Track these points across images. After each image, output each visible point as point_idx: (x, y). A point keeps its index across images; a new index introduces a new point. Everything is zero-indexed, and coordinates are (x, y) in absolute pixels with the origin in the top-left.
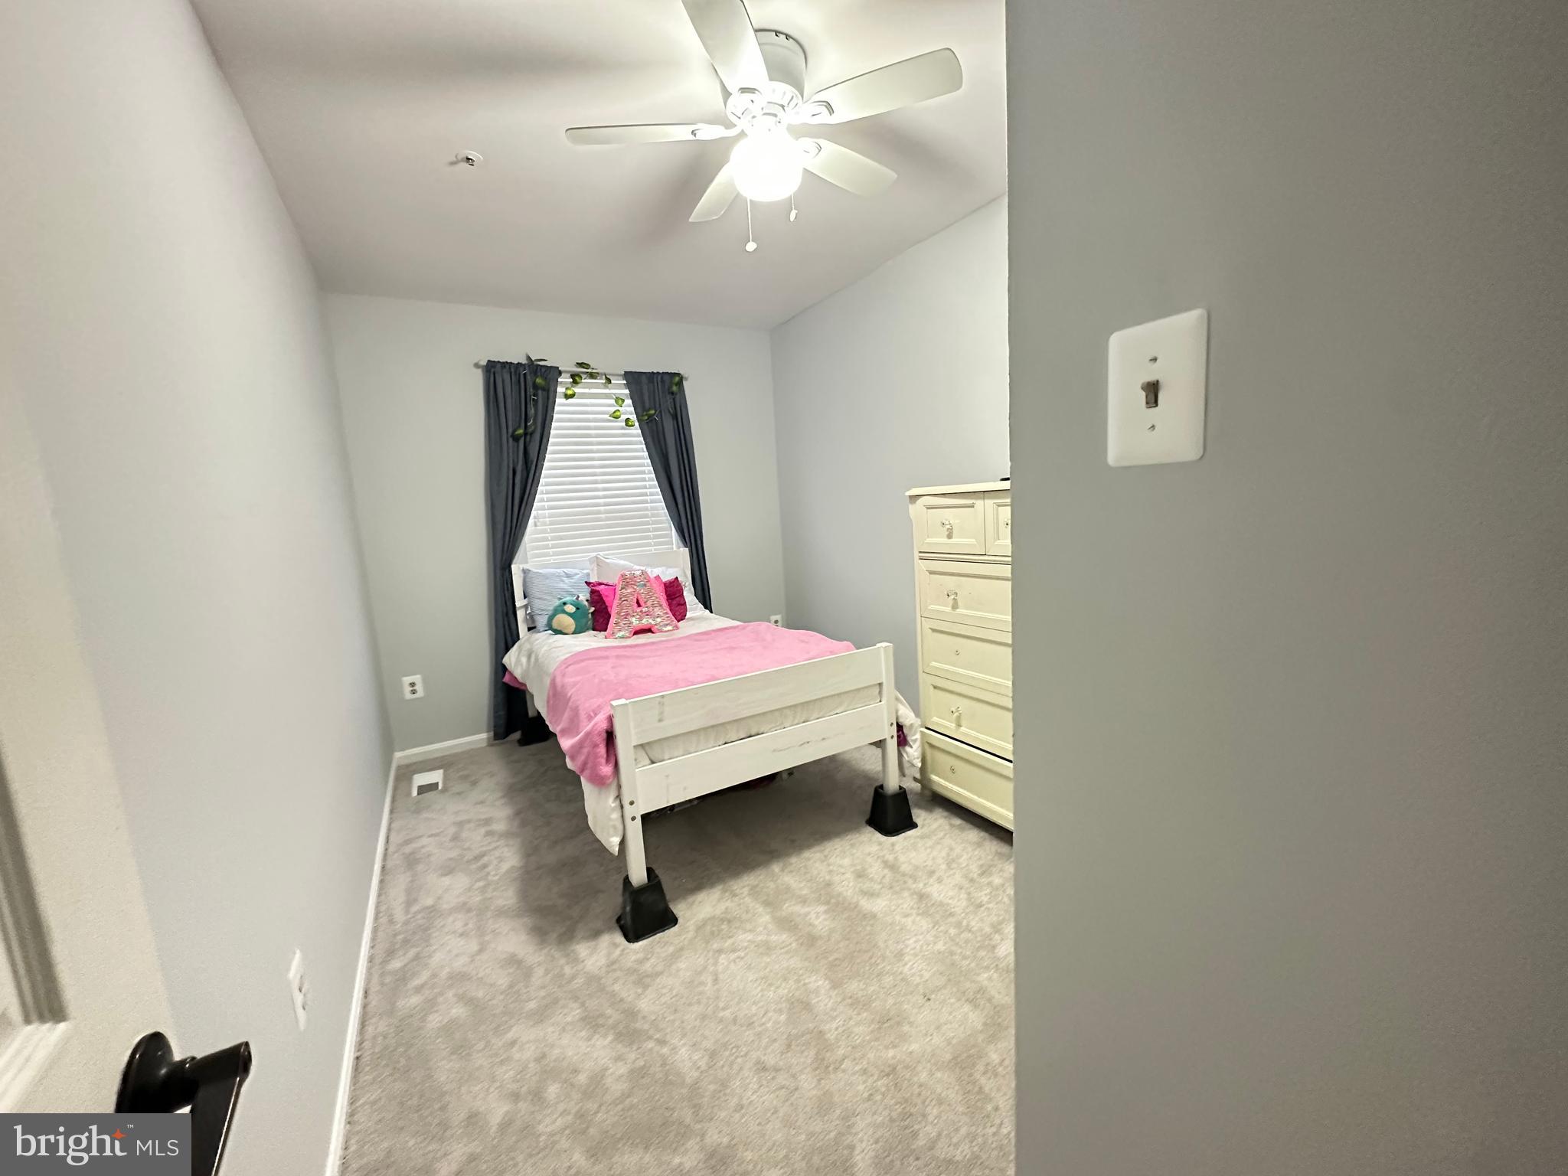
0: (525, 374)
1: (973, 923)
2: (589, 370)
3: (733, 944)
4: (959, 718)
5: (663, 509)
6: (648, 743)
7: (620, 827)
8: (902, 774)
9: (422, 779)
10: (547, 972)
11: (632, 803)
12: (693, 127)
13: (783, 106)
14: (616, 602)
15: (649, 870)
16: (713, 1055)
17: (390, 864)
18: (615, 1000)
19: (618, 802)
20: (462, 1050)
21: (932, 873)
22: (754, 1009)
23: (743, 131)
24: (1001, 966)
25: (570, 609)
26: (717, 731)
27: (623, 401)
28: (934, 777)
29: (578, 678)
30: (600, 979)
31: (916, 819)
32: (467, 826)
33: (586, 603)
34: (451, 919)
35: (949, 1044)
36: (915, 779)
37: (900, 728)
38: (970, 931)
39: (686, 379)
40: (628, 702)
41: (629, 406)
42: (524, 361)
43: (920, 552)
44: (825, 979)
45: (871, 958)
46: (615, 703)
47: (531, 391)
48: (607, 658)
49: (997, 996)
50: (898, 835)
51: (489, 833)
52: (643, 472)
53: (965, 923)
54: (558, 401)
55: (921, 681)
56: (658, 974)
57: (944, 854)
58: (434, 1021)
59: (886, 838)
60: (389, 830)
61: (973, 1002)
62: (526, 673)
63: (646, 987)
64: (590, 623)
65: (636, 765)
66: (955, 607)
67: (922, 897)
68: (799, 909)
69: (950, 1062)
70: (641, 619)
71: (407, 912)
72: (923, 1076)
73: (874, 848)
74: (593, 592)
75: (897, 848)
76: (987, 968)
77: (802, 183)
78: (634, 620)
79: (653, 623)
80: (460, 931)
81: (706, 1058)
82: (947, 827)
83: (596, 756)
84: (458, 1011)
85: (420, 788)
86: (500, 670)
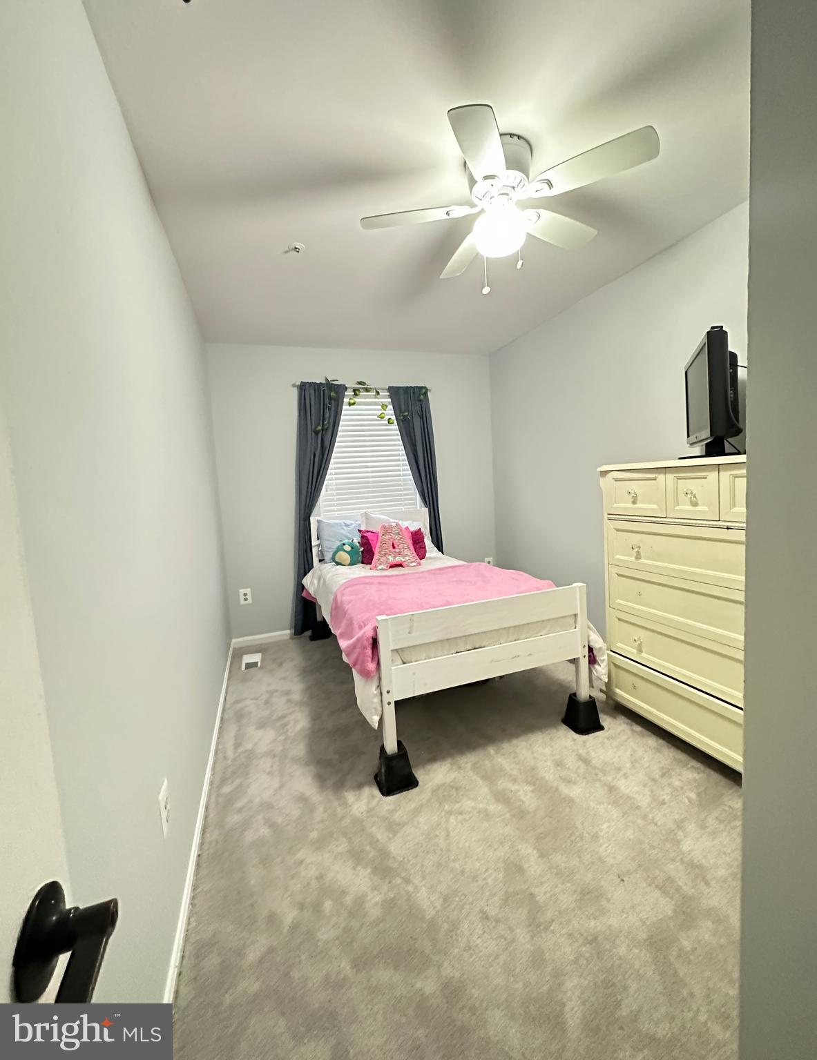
0: (324, 390)
1: (657, 818)
2: (365, 386)
3: (461, 807)
4: (640, 645)
5: (411, 480)
6: (400, 649)
7: (380, 709)
8: (591, 685)
9: (248, 659)
10: (325, 811)
11: (388, 692)
12: (448, 209)
13: (513, 188)
14: (379, 544)
15: (399, 743)
16: (446, 899)
17: (226, 716)
18: (373, 841)
19: (378, 690)
20: (265, 862)
21: (619, 769)
22: (478, 865)
23: (483, 209)
24: (686, 860)
25: (347, 548)
26: (451, 643)
27: (387, 406)
28: (618, 691)
29: (352, 597)
30: (363, 821)
31: (603, 723)
32: (275, 694)
33: (358, 545)
34: (263, 759)
35: (644, 924)
36: (601, 691)
37: (591, 650)
38: (656, 824)
39: (430, 391)
40: (387, 617)
41: (391, 410)
42: (324, 382)
43: (609, 514)
44: (534, 849)
45: (571, 835)
46: (379, 618)
47: (327, 401)
48: (372, 584)
49: (684, 887)
50: (588, 734)
51: (289, 701)
52: (399, 455)
53: (650, 816)
54: (344, 407)
55: (607, 612)
56: (404, 824)
57: (628, 753)
58: (249, 837)
59: (578, 735)
60: (226, 693)
61: (661, 888)
62: (317, 590)
63: (395, 833)
64: (360, 558)
65: (393, 663)
66: (638, 557)
67: (612, 789)
68: (509, 785)
69: (645, 940)
70: (395, 557)
71: (235, 753)
72: (622, 950)
73: (569, 743)
74: (363, 537)
75: (588, 744)
76: (673, 860)
77: (525, 243)
78: (390, 557)
79: (403, 560)
80: (268, 770)
81: (441, 900)
82: (629, 732)
83: (365, 655)
84: (265, 831)
85: (247, 664)
86: (301, 588)
